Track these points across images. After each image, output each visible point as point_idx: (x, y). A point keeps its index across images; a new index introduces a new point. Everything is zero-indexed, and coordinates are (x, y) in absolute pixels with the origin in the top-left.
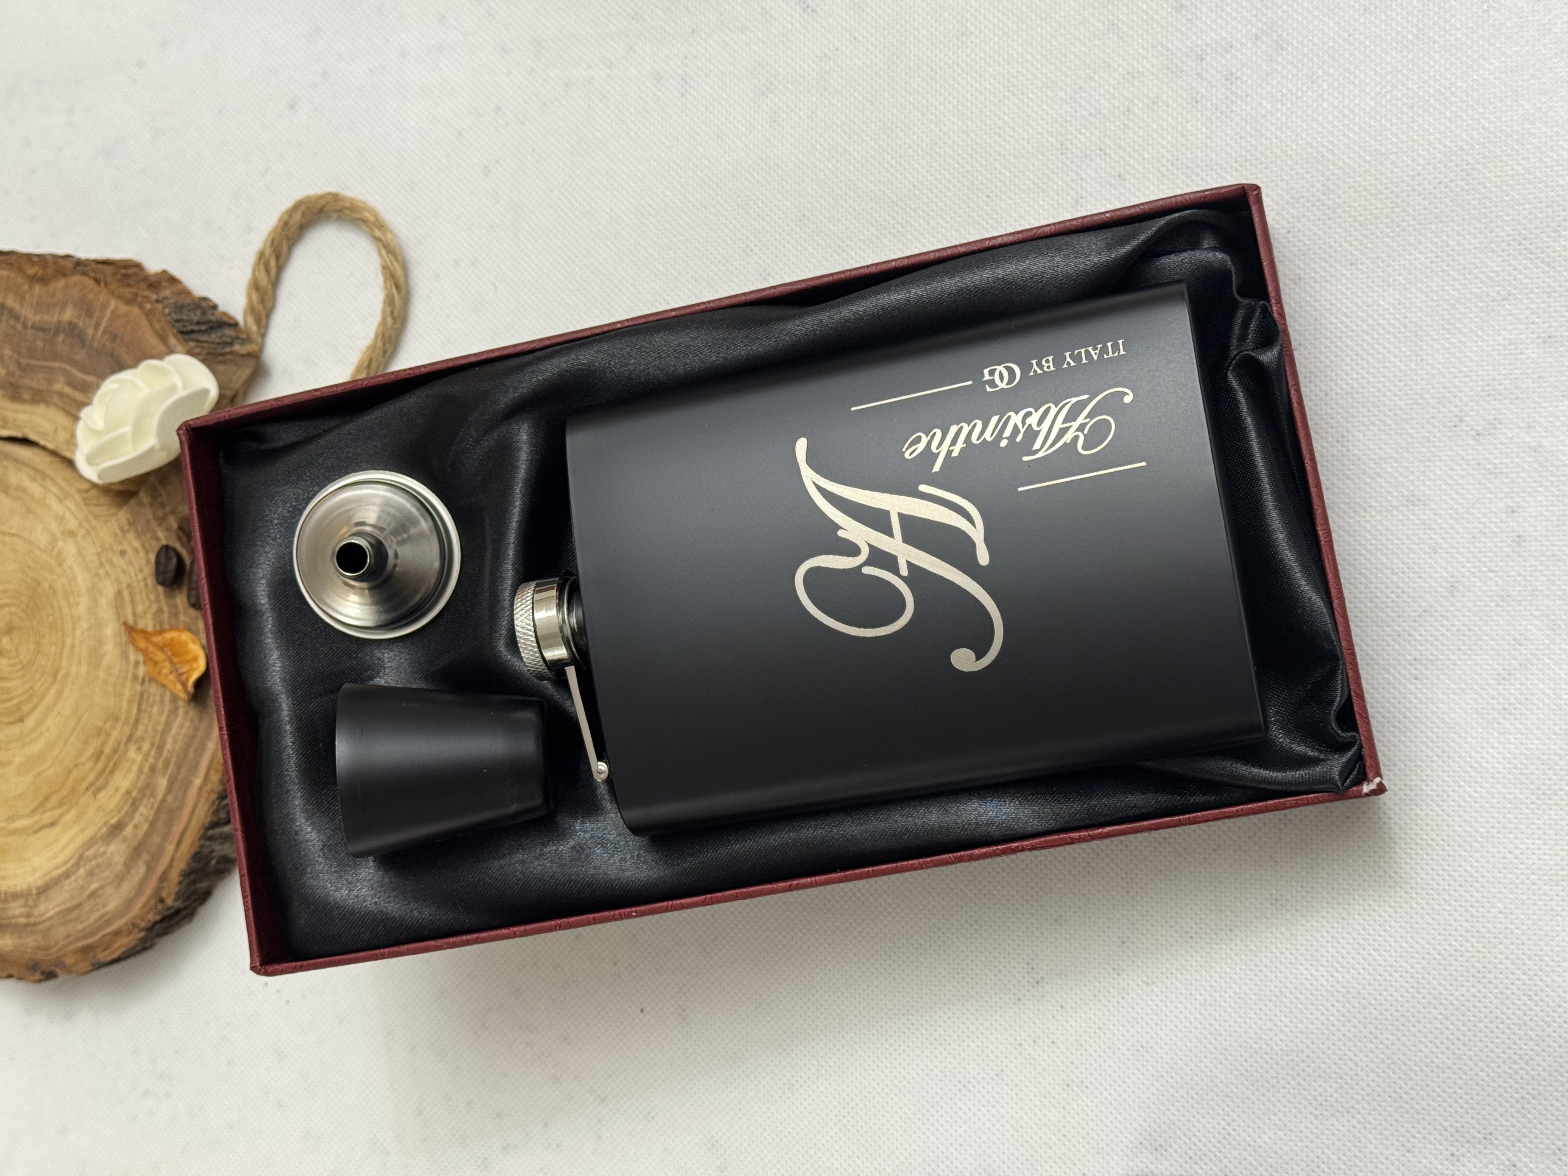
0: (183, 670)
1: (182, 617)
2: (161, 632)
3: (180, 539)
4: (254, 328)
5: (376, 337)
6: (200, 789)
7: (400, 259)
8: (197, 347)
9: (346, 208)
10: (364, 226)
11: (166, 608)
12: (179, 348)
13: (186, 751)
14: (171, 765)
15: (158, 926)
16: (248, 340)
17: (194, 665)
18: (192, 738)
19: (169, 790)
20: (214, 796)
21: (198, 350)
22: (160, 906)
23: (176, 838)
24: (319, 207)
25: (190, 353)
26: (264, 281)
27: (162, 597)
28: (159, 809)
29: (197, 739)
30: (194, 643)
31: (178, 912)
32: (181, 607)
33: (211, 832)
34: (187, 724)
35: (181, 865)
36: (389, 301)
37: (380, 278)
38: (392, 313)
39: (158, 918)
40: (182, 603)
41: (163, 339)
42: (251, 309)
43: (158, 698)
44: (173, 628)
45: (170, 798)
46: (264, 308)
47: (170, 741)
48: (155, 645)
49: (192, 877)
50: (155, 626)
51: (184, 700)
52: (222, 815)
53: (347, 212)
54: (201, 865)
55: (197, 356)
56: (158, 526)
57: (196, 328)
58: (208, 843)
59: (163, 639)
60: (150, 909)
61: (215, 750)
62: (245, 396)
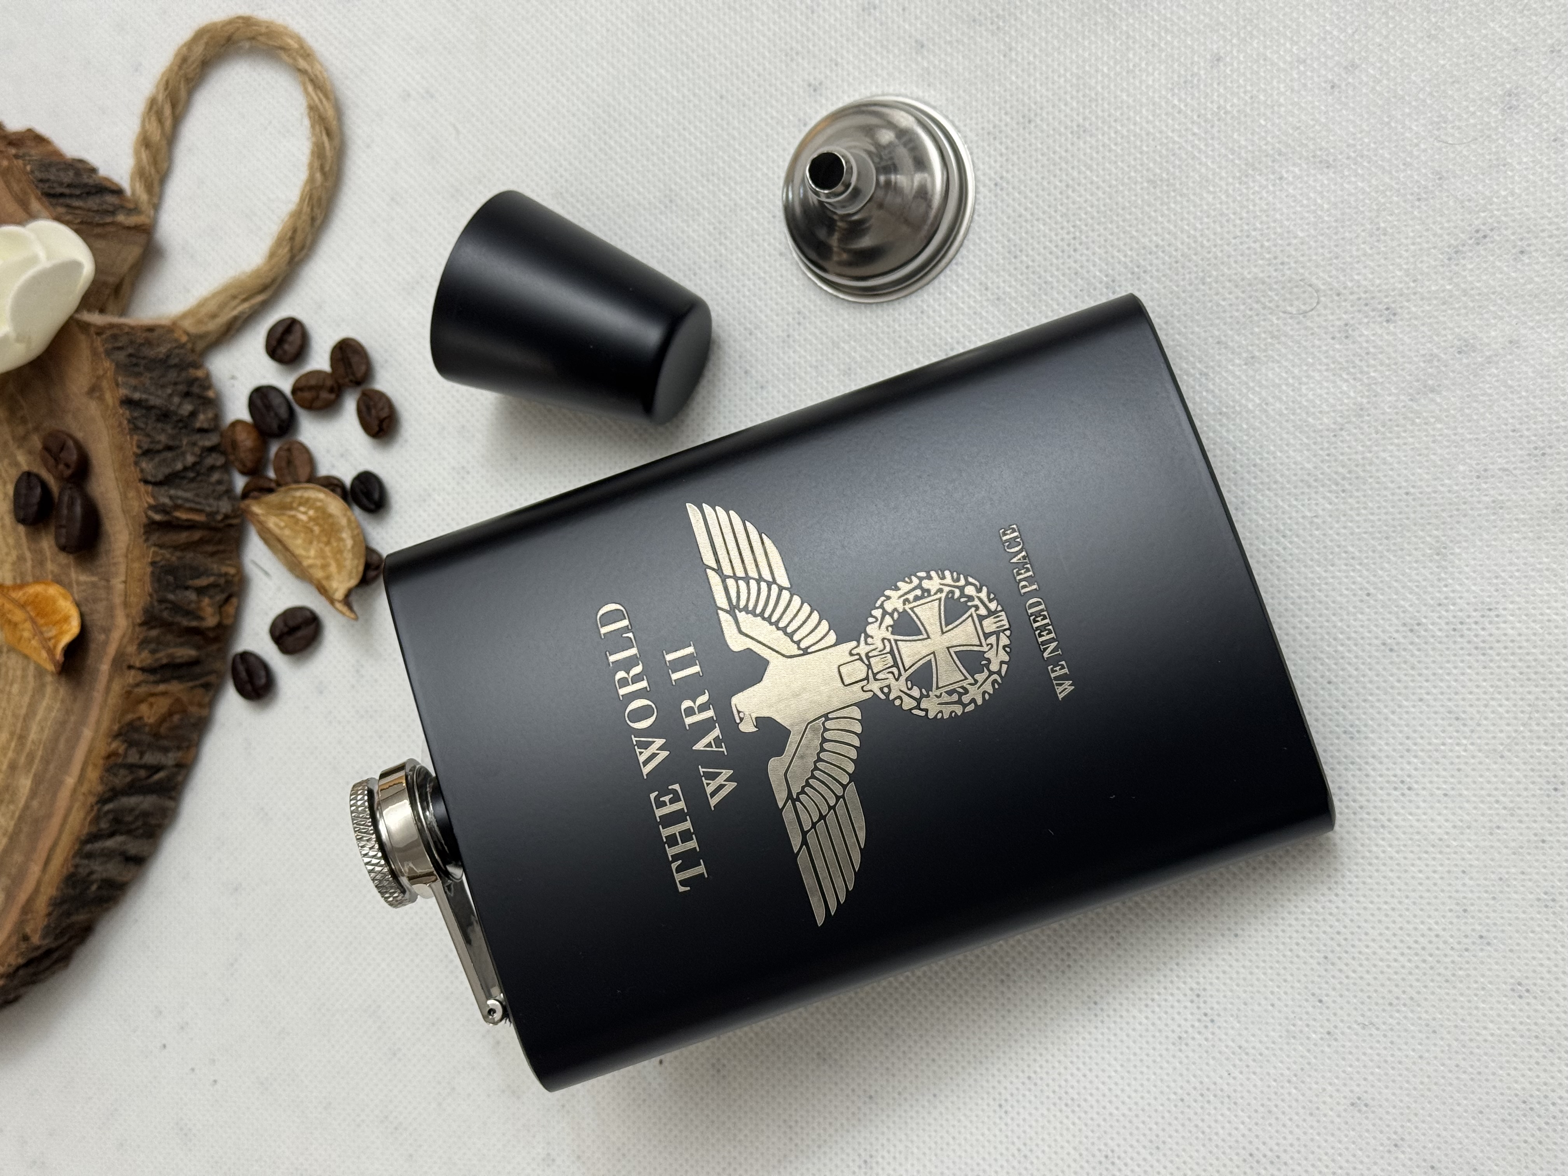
0: (50, 634)
1: (50, 566)
2: (21, 586)
3: (46, 464)
4: (144, 197)
5: (302, 200)
6: (74, 791)
7: (332, 97)
8: (68, 213)
9: (261, 34)
10: (284, 56)
11: (28, 555)
12: (45, 213)
13: (56, 740)
14: (37, 761)
15: (21, 972)
16: (135, 210)
17: (65, 627)
18: (63, 723)
19: (33, 793)
20: (92, 800)
21: (68, 217)
22: (23, 946)
23: (44, 855)
24: (227, 34)
25: (58, 219)
26: (156, 136)
27: (24, 540)
28: (21, 818)
29: (70, 726)
30: (65, 598)
31: (48, 953)
32: (48, 554)
33: (89, 847)
34: (58, 705)
35: (49, 891)
36: (318, 153)
37: (307, 122)
38: (322, 168)
39: (21, 961)
40: (50, 548)
41: (24, 204)
42: (140, 173)
43: (19, 673)
44: (37, 581)
45: (35, 804)
46: (158, 172)
47: (34, 728)
48: (13, 601)
49: (65, 907)
50: (14, 578)
51: (52, 674)
52: (104, 825)
53: (262, 39)
54: (78, 891)
55: (67, 223)
56: (18, 448)
57: (67, 191)
58: (86, 862)
59: (24, 594)
60: (11, 950)
61: (93, 739)
62: (134, 286)
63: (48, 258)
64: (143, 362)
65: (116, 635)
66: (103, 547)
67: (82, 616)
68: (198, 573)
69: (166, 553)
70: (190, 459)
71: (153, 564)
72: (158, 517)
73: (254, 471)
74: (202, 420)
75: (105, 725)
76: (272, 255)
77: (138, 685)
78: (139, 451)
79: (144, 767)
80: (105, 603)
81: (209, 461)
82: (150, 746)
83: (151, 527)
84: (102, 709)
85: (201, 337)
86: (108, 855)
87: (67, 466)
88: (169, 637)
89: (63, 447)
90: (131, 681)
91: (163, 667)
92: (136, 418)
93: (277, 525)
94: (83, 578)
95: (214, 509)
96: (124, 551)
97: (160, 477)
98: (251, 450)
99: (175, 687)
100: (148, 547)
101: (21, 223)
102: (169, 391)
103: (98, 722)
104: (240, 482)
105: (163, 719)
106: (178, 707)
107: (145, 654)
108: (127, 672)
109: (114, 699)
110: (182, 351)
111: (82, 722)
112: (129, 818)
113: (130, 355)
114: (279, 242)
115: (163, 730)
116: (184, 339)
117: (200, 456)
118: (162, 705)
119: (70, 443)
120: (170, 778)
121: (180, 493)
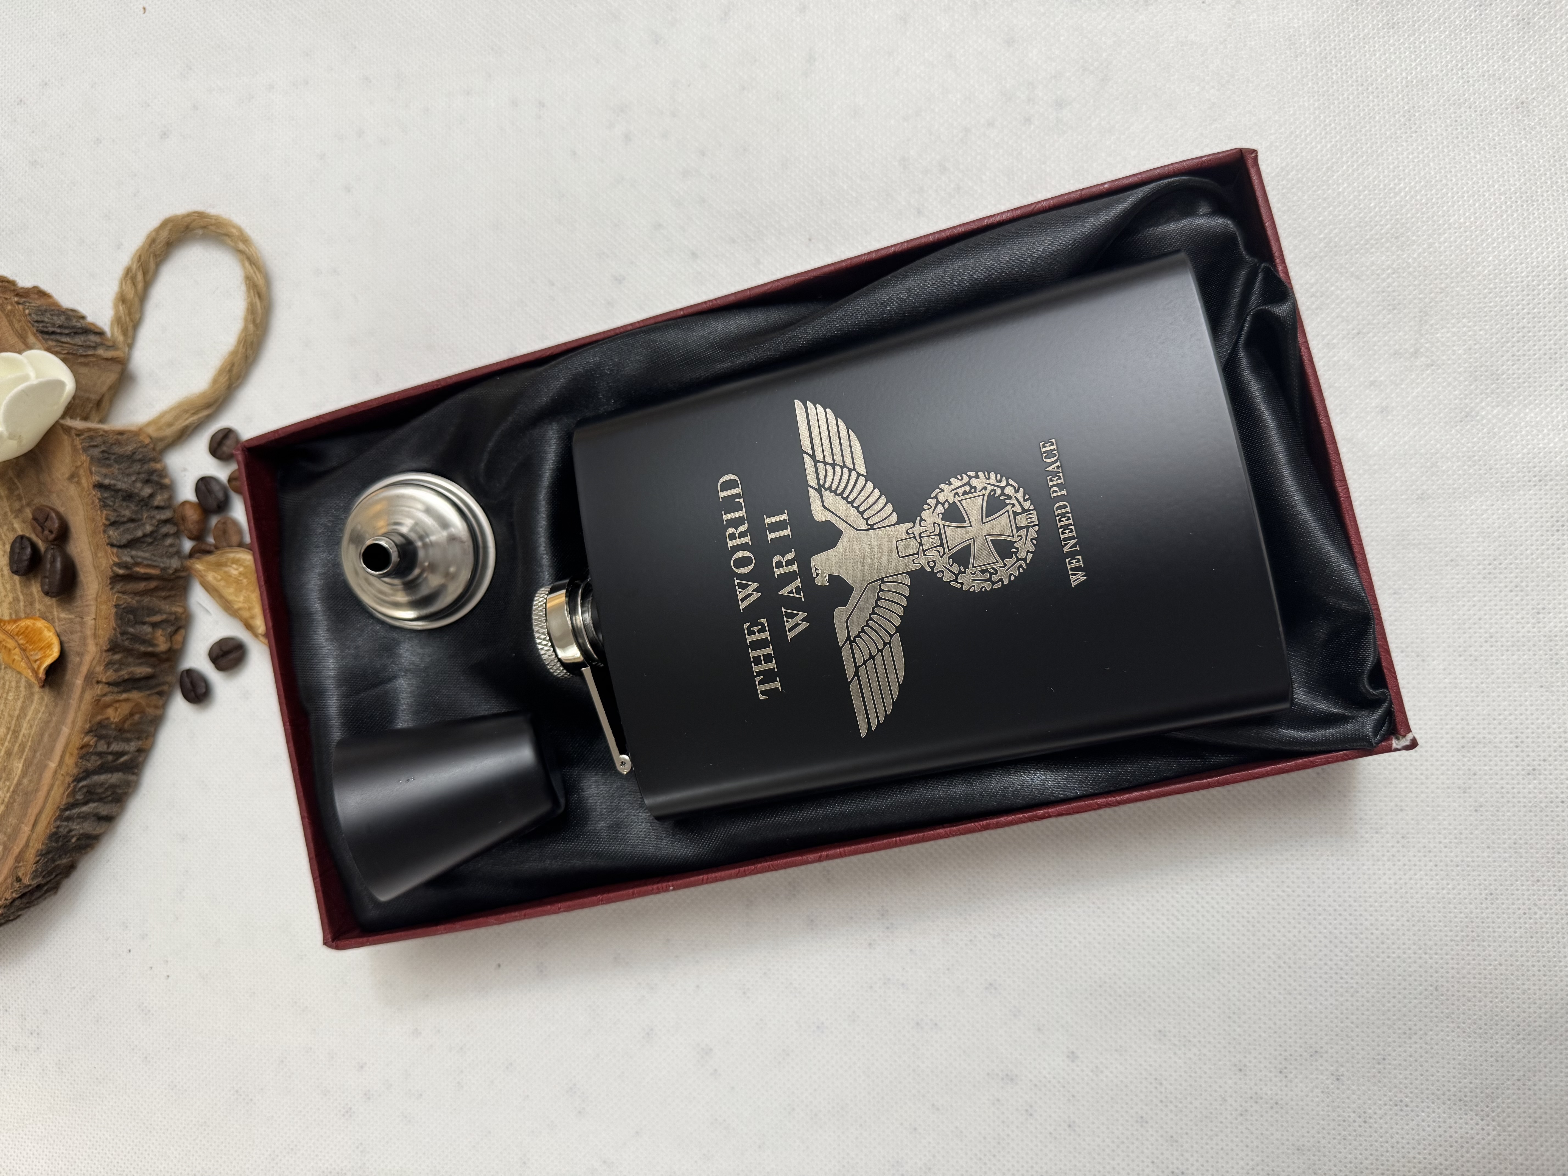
0: (37, 657)
1: (37, 606)
2: (15, 621)
3: (34, 529)
4: (120, 338)
5: (239, 342)
6: (56, 772)
7: (263, 270)
8: (57, 346)
9: (211, 225)
10: (228, 241)
11: (21, 597)
12: (38, 345)
13: (42, 735)
14: (27, 750)
15: (17, 903)
16: (113, 347)
17: (48, 652)
18: (47, 723)
19: (24, 773)
20: (69, 779)
21: (58, 349)
23: (33, 819)
24: (185, 224)
25: (48, 350)
26: (131, 295)
27: (18, 586)
29: (53, 724)
30: (49, 631)
31: (39, 887)
32: (36, 596)
33: (67, 813)
34: (43, 709)
35: (37, 845)
36: (251, 310)
37: (243, 288)
38: (254, 321)
39: (15, 895)
40: (37, 592)
41: (23, 338)
42: (118, 320)
43: (13, 684)
44: (28, 617)
45: (25, 781)
46: (132, 320)
47: (25, 725)
48: (8, 632)
49: (50, 856)
50: (11, 614)
51: (38, 686)
52: (79, 797)
53: (212, 228)
54: (60, 844)
55: (56, 353)
56: (15, 518)
57: (58, 330)
58: (66, 823)
59: (17, 627)
60: (7, 888)
61: (70, 735)
62: (111, 402)
63: (37, 377)
64: (113, 457)
65: (88, 658)
66: (79, 593)
67: (61, 644)
68: (152, 611)
69: (128, 598)
70: (148, 528)
71: (116, 606)
72: (121, 572)
73: (198, 537)
74: (159, 500)
75: (79, 724)
76: (215, 381)
77: (105, 695)
78: (107, 523)
79: (111, 753)
80: (79, 634)
81: (165, 529)
82: (116, 738)
83: (116, 579)
84: (76, 713)
85: (161, 439)
86: (84, 817)
87: (51, 532)
88: (130, 660)
89: (47, 518)
90: (99, 692)
91: (125, 681)
92: (106, 498)
93: (215, 578)
94: (63, 615)
95: (167, 565)
96: (94, 596)
97: (124, 541)
98: (198, 522)
99: (135, 695)
100: (113, 594)
101: (19, 351)
102: (133, 478)
103: (73, 722)
104: (188, 545)
105: (124, 721)
106: (138, 709)
107: (110, 672)
108: (96, 686)
109: (86, 705)
110: (146, 450)
111: (61, 722)
112: (100, 791)
113: (103, 452)
114: (220, 372)
115: (126, 726)
116: (147, 441)
117: (157, 526)
118: (125, 709)
119: (54, 515)
120: (132, 760)
121: (140, 554)
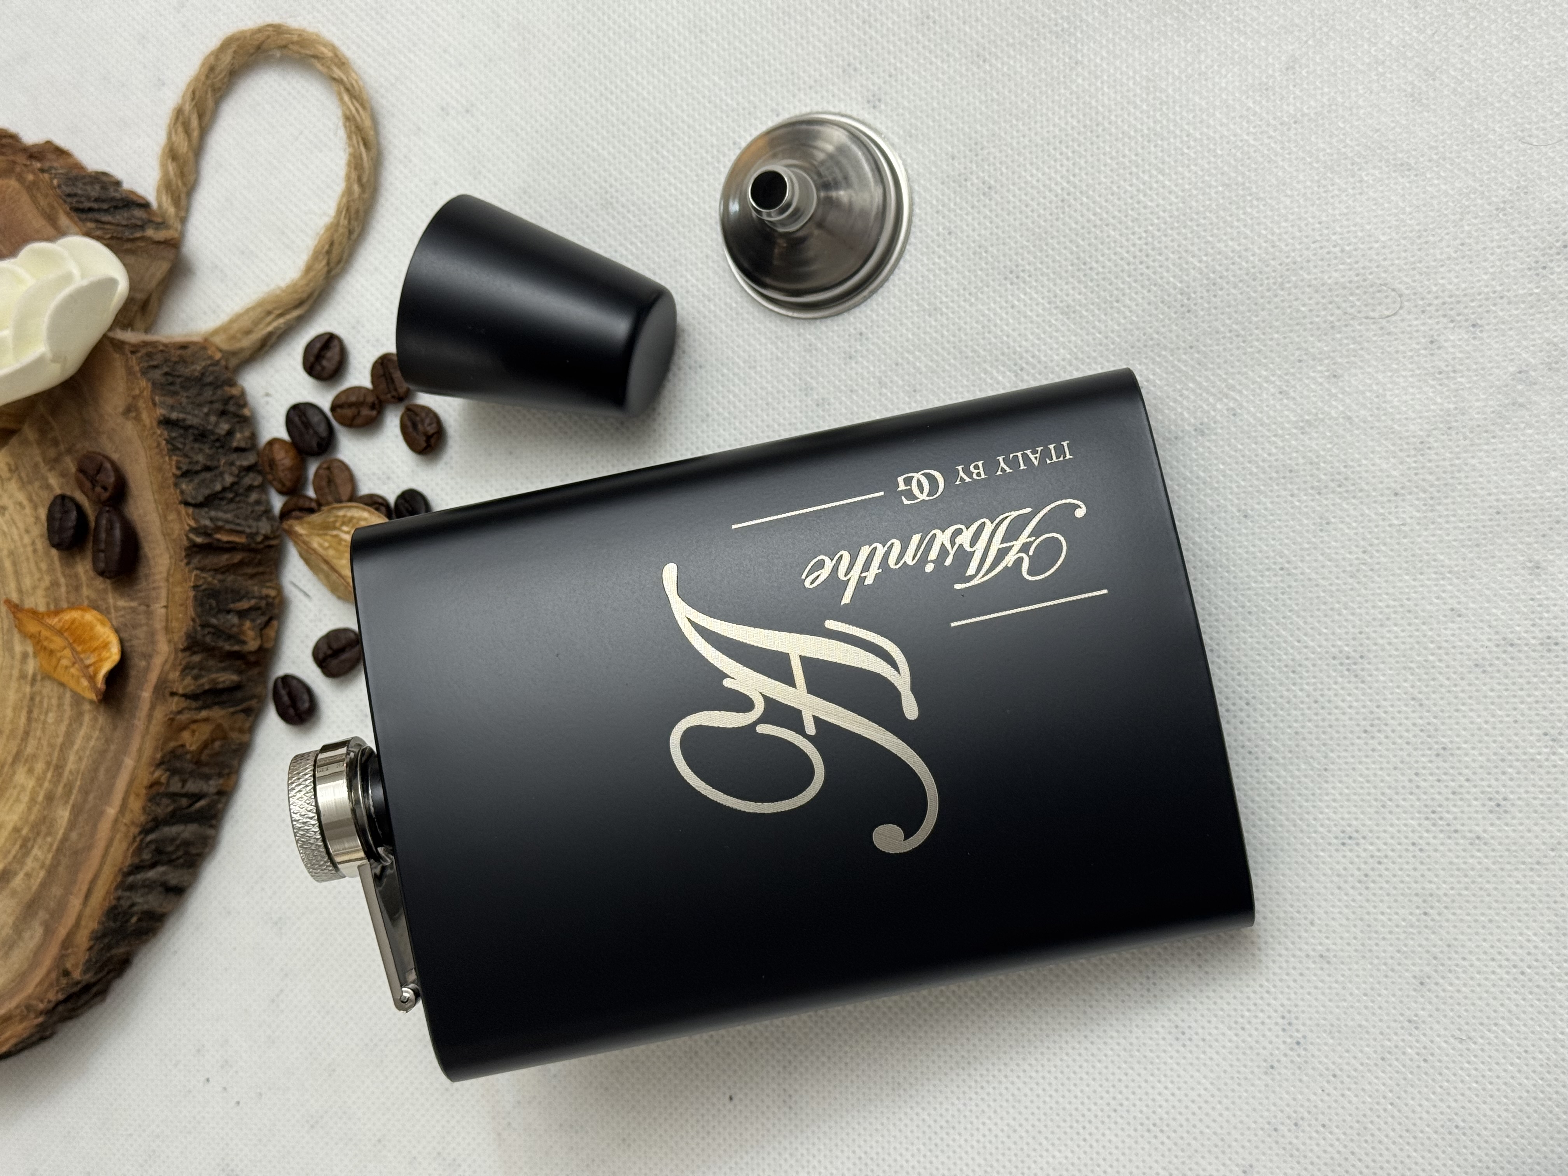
0: (88, 662)
1: (85, 591)
2: (57, 612)
3: (81, 487)
4: (172, 210)
5: (339, 212)
6: (116, 821)
7: (367, 105)
8: (98, 228)
9: (293, 43)
10: (318, 65)
11: (62, 580)
12: (75, 228)
13: (96, 770)
14: (75, 792)
15: (60, 1008)
16: (162, 225)
17: (105, 654)
18: (103, 753)
19: (72, 824)
20: (135, 830)
22: (64, 981)
23: (85, 888)
24: (257, 43)
25: (88, 234)
26: (183, 147)
27: (57, 565)
28: (59, 850)
29: (110, 755)
30: (103, 624)
31: (87, 988)
32: (83, 578)
33: (131, 879)
34: (96, 734)
35: (90, 925)
36: (356, 164)
37: (342, 133)
38: (359, 179)
39: (61, 997)
40: (86, 572)
41: (52, 220)
42: (167, 186)
43: (54, 701)
44: (73, 607)
45: (74, 836)
46: (184, 184)
47: (72, 758)
48: (51, 628)
49: (106, 941)
50: (48, 604)
51: (91, 702)
52: (146, 856)
53: (295, 48)
54: (118, 924)
55: (98, 238)
56: (50, 470)
57: (95, 205)
58: (127, 894)
59: (60, 621)
60: (51, 985)
61: (135, 768)
62: (161, 301)
64: (178, 380)
65: (158, 662)
66: (142, 571)
67: (122, 642)
68: (239, 595)
69: (208, 576)
70: (229, 479)
71: (195, 587)
72: (199, 540)
73: (293, 490)
74: (239, 439)
75: (148, 752)
76: (309, 269)
77: (180, 712)
78: (178, 473)
79: (185, 795)
80: (145, 628)
81: (247, 480)
82: (192, 773)
83: (193, 550)
84: (143, 737)
85: (234, 354)
86: (149, 886)
87: (105, 488)
88: (211, 663)
89: (100, 469)
90: (174, 708)
91: (206, 692)
92: (174, 438)
93: (321, 545)
94: (121, 603)
95: (254, 530)
96: (165, 575)
97: (200, 498)
98: (291, 469)
99: (217, 713)
100: (190, 571)
101: (50, 239)
102: (206, 410)
103: (140, 751)
104: (277, 502)
105: (204, 746)
106: (220, 734)
107: (188, 680)
108: (170, 699)
109: (157, 726)
110: (217, 368)
111: (123, 750)
112: (170, 849)
113: (166, 374)
114: (315, 257)
115: (204, 757)
116: (218, 356)
117: (237, 476)
118: (204, 732)
119: (108, 465)
120: (212, 805)
121: (220, 514)
